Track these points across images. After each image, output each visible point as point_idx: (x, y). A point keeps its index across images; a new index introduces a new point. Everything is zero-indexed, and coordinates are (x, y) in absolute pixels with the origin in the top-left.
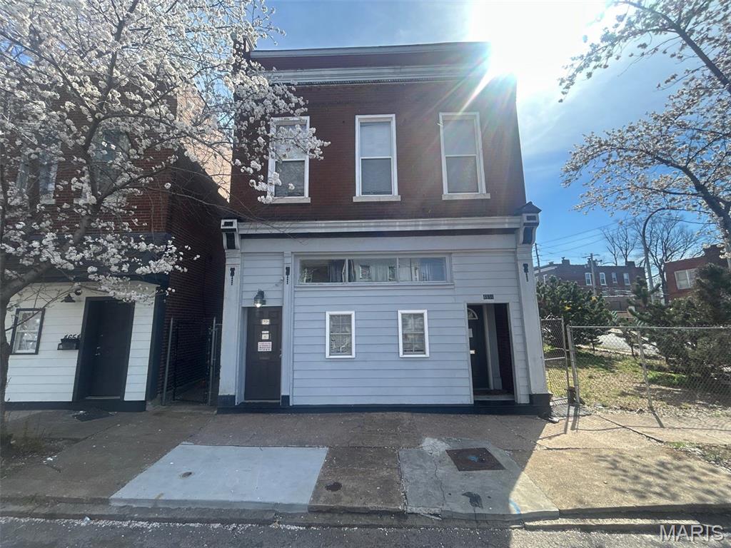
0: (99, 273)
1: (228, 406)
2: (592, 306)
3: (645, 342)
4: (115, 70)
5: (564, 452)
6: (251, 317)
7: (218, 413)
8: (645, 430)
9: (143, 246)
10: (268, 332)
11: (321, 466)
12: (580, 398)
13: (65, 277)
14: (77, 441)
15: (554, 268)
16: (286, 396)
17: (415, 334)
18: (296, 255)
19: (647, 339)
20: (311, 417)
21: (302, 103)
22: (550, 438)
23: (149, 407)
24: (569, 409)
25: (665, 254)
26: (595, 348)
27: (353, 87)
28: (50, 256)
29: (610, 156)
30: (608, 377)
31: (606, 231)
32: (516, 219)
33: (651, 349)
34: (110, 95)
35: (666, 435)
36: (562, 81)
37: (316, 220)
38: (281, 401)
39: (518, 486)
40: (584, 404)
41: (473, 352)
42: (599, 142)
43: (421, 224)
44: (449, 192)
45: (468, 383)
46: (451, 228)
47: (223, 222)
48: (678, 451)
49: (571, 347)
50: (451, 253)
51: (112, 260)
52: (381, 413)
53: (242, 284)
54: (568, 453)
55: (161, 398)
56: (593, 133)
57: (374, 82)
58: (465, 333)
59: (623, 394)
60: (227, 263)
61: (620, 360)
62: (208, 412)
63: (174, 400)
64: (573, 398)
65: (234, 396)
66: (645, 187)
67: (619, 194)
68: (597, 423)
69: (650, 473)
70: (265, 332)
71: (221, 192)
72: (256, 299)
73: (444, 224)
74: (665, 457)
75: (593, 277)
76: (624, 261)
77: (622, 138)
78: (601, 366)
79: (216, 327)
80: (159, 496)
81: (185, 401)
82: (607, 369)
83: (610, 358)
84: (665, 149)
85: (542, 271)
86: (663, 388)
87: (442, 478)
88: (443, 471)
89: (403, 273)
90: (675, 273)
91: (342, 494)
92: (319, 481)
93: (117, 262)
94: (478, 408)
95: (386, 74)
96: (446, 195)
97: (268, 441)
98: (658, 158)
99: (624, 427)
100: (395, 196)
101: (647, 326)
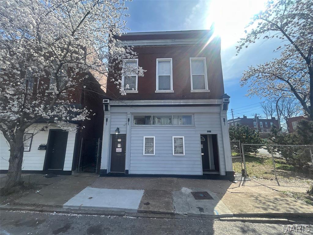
0: (58, 120)
1: (104, 174)
2: (255, 136)
3: (276, 151)
4: (70, 46)
5: (238, 194)
6: (114, 138)
7: (100, 176)
8: (272, 186)
9: (75, 110)
10: (120, 144)
11: (142, 196)
12: (247, 174)
13: (45, 121)
14: (47, 185)
15: (240, 120)
16: (127, 170)
17: (179, 146)
18: (132, 113)
19: (276, 150)
20: (137, 179)
21: (136, 54)
22: (233, 188)
23: (73, 173)
24: (242, 178)
25: (288, 114)
26: (257, 154)
27: (155, 47)
28: (42, 113)
29: (259, 75)
30: (261, 166)
31: (262, 104)
32: (220, 100)
33: (278, 155)
34: (67, 55)
35: (281, 189)
36: (237, 47)
37: (140, 100)
38: (125, 172)
39: (218, 205)
40: (248, 176)
41: (203, 154)
42: (254, 70)
43: (182, 102)
44: (193, 89)
45: (201, 166)
46: (194, 103)
47: (104, 100)
48: (284, 194)
49: (243, 153)
50: (194, 114)
51: (63, 115)
52: (165, 178)
53: (110, 125)
54: (239, 194)
55: (77, 170)
56: (252, 66)
57: (164, 45)
58: (199, 147)
59: (266, 173)
60: (105, 116)
61: (266, 159)
62: (96, 176)
63: (82, 171)
64: (244, 174)
65: (107, 170)
66: (273, 88)
67: (263, 90)
68: (253, 184)
69: (271, 202)
70: (119, 144)
71: (102, 87)
72: (116, 131)
73: (191, 102)
74: (278, 197)
75: (257, 123)
76: (271, 117)
77: (264, 68)
78: (258, 162)
79: (100, 142)
80: (81, 205)
81: (86, 172)
82: (260, 163)
83: (262, 158)
84: (280, 73)
85: (235, 121)
86: (283, 171)
87: (189, 202)
88: (189, 200)
89: (175, 121)
90: (292, 122)
91: (150, 206)
92: (141, 202)
93: (65, 116)
94: (204, 177)
95: (169, 42)
96: (192, 90)
97: (121, 187)
98: (277, 77)
99: (263, 185)
100: (172, 90)
101: (277, 145)
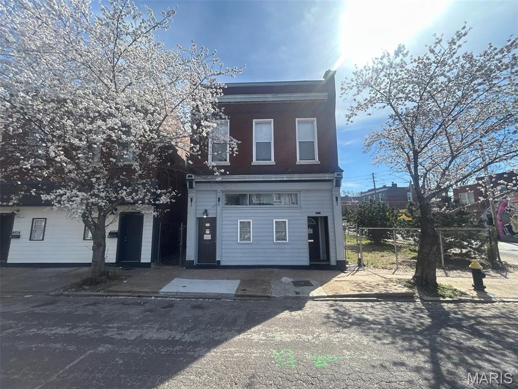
1: (190, 265)
5: (342, 282)
6: (201, 222)
7: (186, 269)
8: (383, 275)
10: (209, 230)
11: (238, 285)
16: (219, 261)
17: (282, 231)
18: (223, 191)
20: (230, 270)
22: (339, 277)
23: (152, 266)
24: (355, 268)
32: (332, 175)
37: (233, 174)
38: (216, 263)
39: (316, 290)
40: (364, 266)
41: (310, 241)
44: (300, 160)
45: (307, 255)
47: (187, 175)
48: (389, 281)
50: (300, 191)
53: (196, 206)
57: (263, 101)
58: (306, 231)
60: (189, 195)
62: (180, 269)
64: (360, 263)
65: (193, 261)
68: (365, 273)
72: (204, 213)
75: (411, 195)
79: (183, 227)
80: (177, 291)
85: (377, 191)
88: (288, 287)
90: (459, 194)
91: (247, 292)
92: (238, 288)
94: (310, 267)
99: (375, 274)
100: (272, 162)
